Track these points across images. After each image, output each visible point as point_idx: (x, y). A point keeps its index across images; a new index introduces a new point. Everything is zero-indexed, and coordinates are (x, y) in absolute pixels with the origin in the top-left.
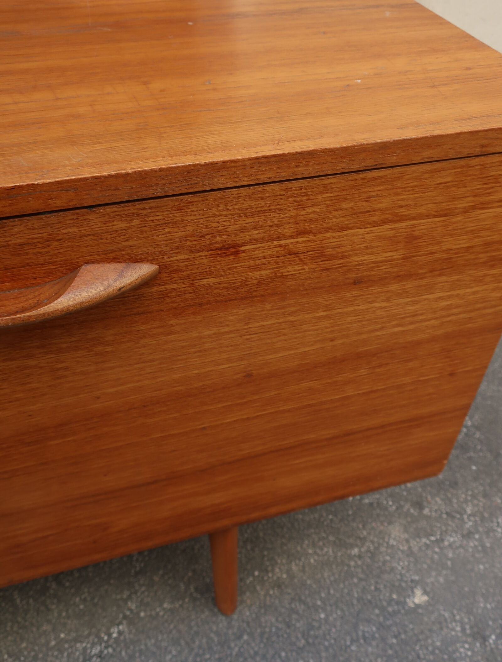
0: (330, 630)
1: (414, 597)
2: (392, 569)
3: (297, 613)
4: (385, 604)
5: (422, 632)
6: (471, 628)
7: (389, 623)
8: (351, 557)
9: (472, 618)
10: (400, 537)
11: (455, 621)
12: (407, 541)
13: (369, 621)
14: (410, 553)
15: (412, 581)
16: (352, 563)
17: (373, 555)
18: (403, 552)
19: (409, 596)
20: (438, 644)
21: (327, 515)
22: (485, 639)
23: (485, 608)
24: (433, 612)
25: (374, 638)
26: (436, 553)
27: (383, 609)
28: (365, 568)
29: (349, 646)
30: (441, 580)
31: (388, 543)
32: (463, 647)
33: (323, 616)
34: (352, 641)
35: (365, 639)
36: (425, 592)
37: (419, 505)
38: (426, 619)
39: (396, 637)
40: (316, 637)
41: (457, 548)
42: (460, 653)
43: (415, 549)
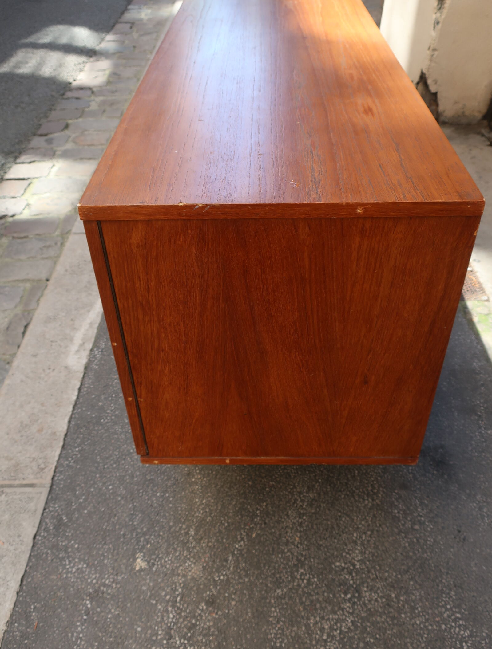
0: (148, 496)
1: (142, 559)
2: (168, 554)
3: (167, 480)
4: (147, 537)
5: (118, 554)
6: (103, 593)
7: (134, 534)
8: (189, 527)
9: (108, 597)
10: (190, 571)
11: (113, 582)
12: (184, 576)
13: (142, 522)
14: (174, 573)
15: (153, 565)
16: (184, 526)
17: (184, 544)
18: (177, 568)
19: (144, 557)
20: (106, 562)
21: (228, 522)
22: (92, 599)
23: (110, 612)
24: (126, 569)
25: (130, 520)
26: (166, 595)
27: (144, 534)
28: (178, 534)
29: (133, 503)
30: (144, 588)
31: (189, 559)
32: (95, 578)
33: (158, 494)
34: (135, 507)
35: (132, 515)
36: (141, 570)
37: (211, 602)
38: (124, 561)
39: (124, 535)
40: (148, 487)
41: (163, 617)
42: (93, 574)
43: (175, 579)
